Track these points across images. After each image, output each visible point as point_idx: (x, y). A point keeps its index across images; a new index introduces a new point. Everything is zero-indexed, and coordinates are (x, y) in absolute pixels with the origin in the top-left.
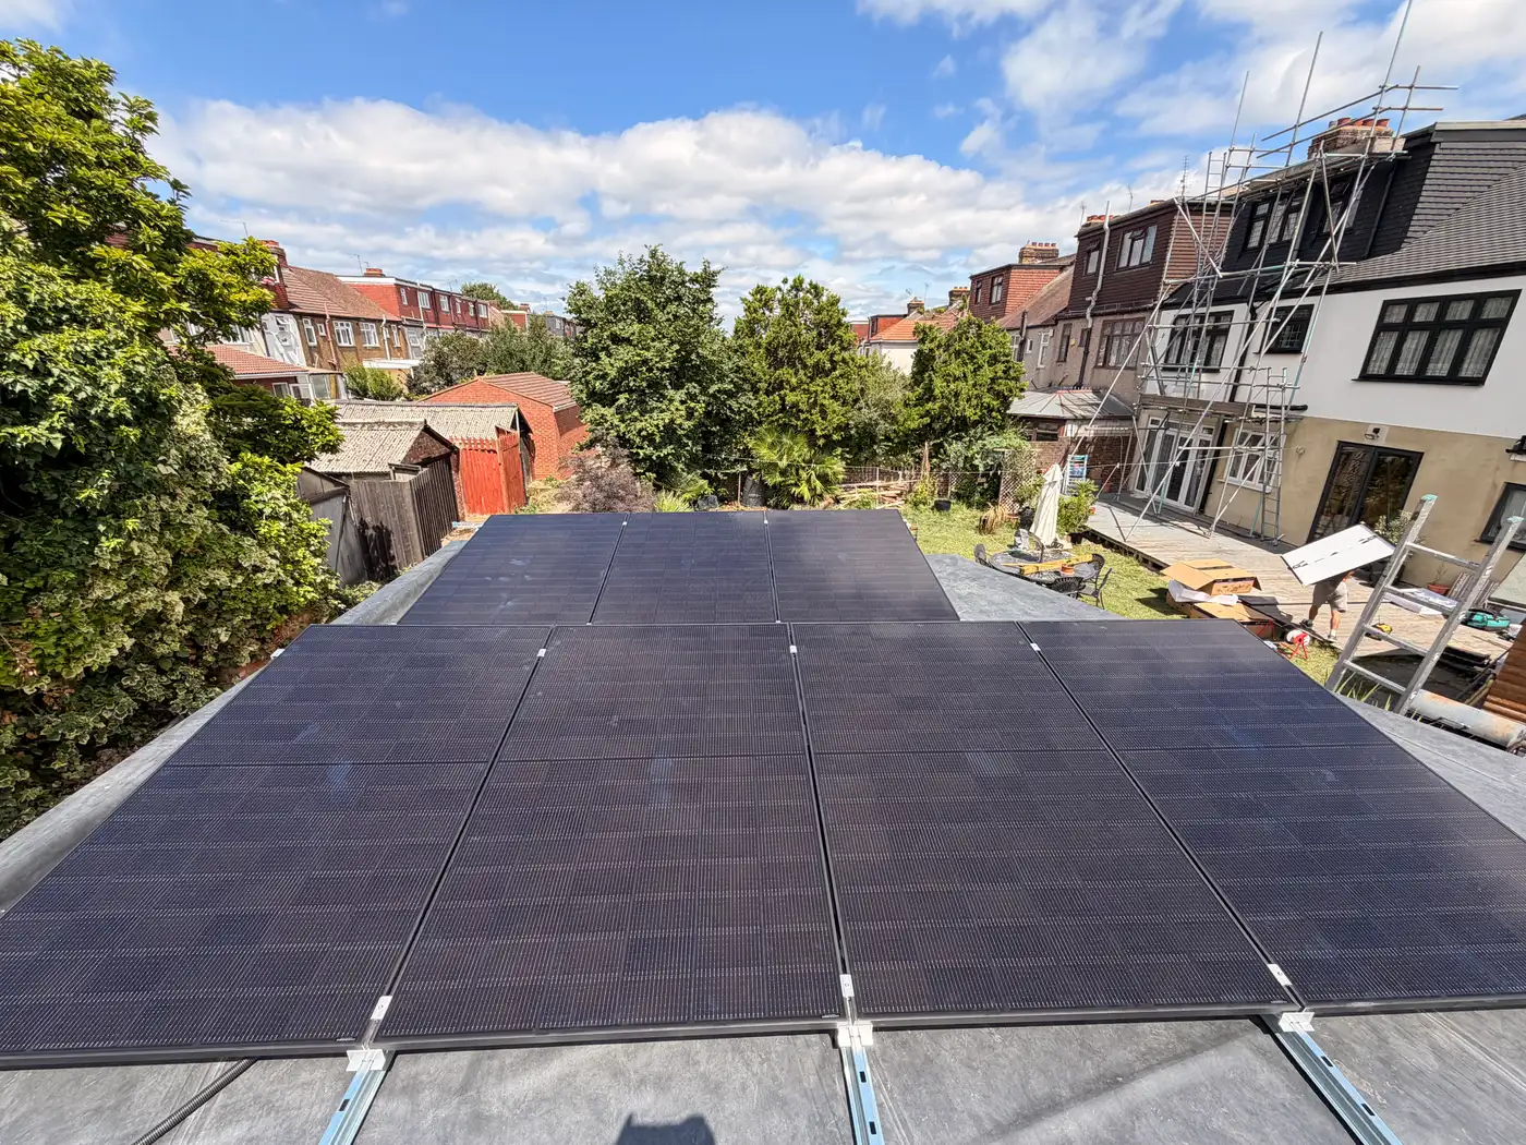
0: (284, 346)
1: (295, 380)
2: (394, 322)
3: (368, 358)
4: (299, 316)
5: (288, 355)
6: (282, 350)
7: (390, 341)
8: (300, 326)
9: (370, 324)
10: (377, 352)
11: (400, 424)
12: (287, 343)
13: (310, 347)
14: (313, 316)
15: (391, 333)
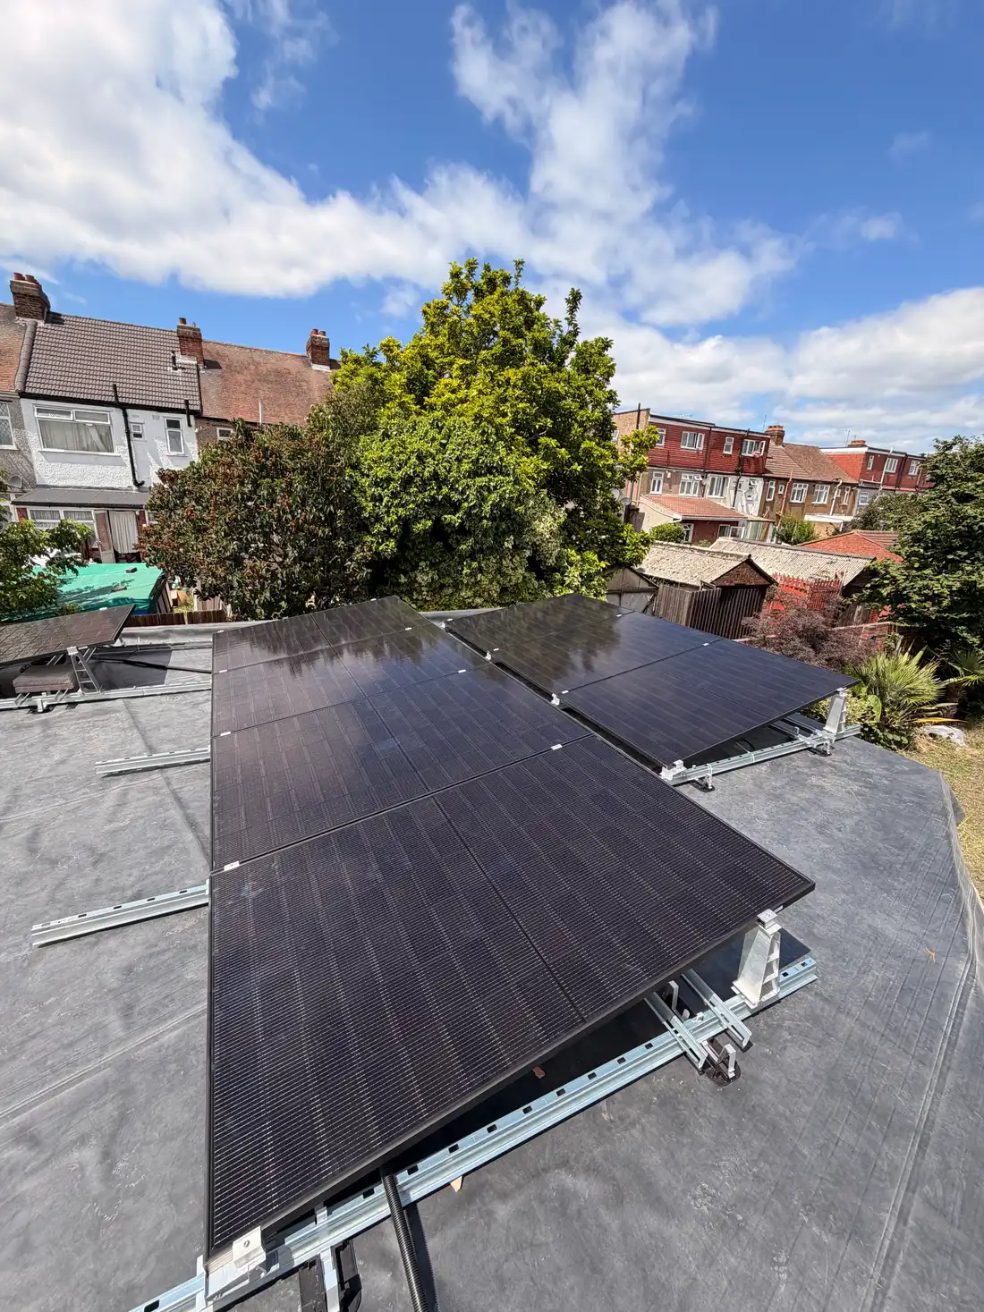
0: (747, 500)
1: (736, 523)
2: (848, 484)
3: (811, 513)
4: (767, 479)
5: (747, 507)
6: (744, 503)
7: (838, 500)
8: (765, 486)
9: (825, 486)
10: (824, 509)
11: (732, 555)
12: (750, 499)
13: (766, 502)
14: (778, 479)
15: (843, 494)
